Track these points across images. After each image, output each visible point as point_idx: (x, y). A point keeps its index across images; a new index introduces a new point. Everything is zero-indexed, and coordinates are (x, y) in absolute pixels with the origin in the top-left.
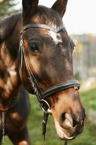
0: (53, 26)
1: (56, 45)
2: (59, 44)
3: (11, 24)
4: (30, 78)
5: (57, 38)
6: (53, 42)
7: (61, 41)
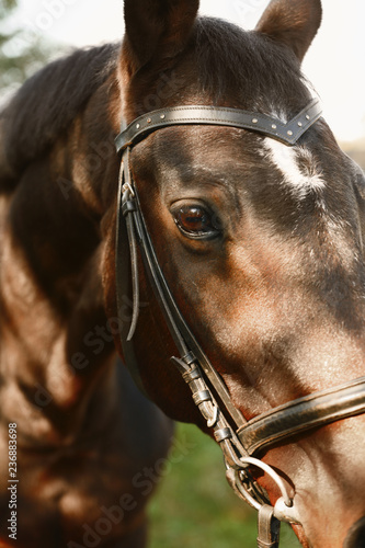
0: (274, 115)
1: (302, 202)
2: (312, 196)
3: (64, 90)
4: (184, 360)
5: (301, 168)
6: (283, 190)
7: (317, 182)
